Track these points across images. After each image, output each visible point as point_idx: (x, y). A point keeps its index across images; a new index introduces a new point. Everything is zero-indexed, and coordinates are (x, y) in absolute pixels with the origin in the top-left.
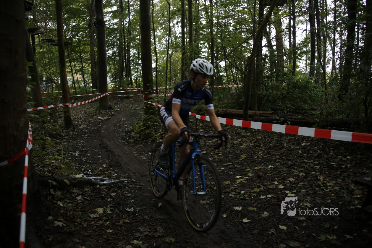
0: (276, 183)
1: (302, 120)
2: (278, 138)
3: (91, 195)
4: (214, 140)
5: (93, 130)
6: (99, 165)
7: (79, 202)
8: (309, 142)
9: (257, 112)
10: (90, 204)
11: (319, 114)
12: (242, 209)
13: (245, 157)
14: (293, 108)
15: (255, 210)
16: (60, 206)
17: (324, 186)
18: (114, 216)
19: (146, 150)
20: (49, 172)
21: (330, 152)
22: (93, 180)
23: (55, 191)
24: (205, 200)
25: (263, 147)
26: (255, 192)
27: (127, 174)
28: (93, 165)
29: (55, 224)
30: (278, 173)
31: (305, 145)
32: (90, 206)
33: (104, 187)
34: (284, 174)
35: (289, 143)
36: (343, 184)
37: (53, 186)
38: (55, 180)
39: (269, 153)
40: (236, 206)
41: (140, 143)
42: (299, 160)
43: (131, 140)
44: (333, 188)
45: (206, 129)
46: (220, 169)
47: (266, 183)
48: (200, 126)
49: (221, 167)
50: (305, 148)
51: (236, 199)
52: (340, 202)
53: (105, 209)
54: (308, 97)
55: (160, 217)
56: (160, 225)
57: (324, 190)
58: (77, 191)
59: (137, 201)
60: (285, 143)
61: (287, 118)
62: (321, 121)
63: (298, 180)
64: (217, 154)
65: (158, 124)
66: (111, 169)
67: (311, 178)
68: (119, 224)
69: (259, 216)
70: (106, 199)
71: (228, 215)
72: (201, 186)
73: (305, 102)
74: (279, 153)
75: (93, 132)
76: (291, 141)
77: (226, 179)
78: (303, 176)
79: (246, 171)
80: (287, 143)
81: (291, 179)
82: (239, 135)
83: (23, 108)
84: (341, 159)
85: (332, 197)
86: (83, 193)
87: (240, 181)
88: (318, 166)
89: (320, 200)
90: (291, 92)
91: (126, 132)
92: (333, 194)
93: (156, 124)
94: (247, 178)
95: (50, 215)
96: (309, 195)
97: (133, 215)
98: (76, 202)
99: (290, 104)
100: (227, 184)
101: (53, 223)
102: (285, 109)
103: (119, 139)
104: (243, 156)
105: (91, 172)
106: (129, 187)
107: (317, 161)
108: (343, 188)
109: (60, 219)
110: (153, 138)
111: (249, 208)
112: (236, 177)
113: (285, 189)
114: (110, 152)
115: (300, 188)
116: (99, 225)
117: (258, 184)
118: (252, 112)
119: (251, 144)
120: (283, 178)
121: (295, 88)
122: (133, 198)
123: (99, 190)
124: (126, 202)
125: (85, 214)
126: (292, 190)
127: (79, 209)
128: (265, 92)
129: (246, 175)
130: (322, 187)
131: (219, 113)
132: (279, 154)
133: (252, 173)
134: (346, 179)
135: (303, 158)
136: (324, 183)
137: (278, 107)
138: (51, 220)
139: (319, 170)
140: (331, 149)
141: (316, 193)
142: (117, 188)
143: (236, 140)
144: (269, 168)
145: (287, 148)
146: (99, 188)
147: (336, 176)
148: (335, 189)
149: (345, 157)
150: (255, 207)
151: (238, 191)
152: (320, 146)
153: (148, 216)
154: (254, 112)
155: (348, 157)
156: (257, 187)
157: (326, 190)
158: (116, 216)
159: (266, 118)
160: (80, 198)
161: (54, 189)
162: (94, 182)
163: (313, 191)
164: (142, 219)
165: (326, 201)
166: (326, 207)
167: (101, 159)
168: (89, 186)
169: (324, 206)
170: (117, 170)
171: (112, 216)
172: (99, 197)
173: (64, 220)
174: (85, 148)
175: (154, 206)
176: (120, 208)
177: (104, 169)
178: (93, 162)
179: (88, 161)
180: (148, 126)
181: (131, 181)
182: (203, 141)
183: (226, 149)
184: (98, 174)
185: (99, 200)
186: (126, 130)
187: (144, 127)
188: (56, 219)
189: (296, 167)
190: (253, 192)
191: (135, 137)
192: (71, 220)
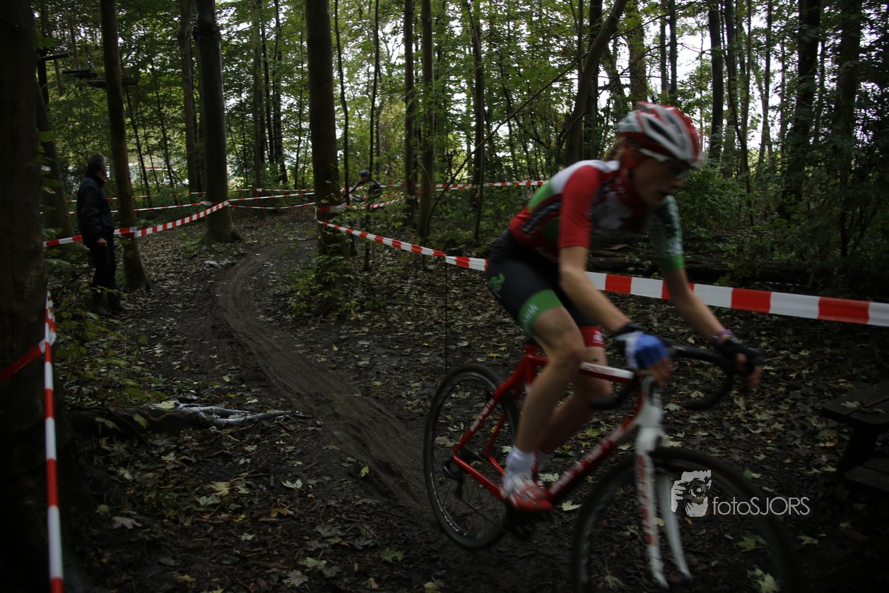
1: (694, 265)
2: (638, 307)
3: (198, 451)
4: (487, 315)
5: (194, 292)
6: (213, 377)
7: (169, 468)
10: (196, 473)
11: (734, 250)
15: (590, 482)
16: (126, 479)
17: (748, 423)
18: (256, 501)
20: (93, 395)
21: (761, 341)
22: (202, 414)
23: (110, 442)
26: (587, 439)
27: (282, 399)
28: (200, 377)
29: (114, 522)
32: (198, 479)
33: (229, 431)
35: (665, 319)
36: (792, 417)
37: (107, 432)
38: (110, 416)
41: (310, 322)
42: (689, 361)
43: (289, 316)
44: (769, 425)
45: (468, 288)
47: (613, 417)
48: (453, 281)
52: (786, 458)
53: (232, 485)
54: (707, 209)
55: (365, 500)
56: (367, 520)
57: (750, 432)
58: (165, 441)
59: (308, 463)
60: (655, 320)
62: (739, 267)
63: (687, 408)
64: (495, 348)
65: (352, 277)
66: (243, 386)
68: (268, 519)
70: (235, 460)
72: (459, 426)
73: (701, 221)
75: (194, 296)
76: (670, 314)
78: (698, 399)
80: (659, 321)
81: (672, 407)
84: (787, 358)
85: (768, 448)
86: (178, 446)
89: (739, 454)
91: (276, 296)
92: (769, 441)
93: (347, 276)
95: (102, 503)
96: (714, 443)
97: (300, 496)
98: (163, 467)
101: (111, 521)
103: (259, 314)
105: (195, 395)
106: (287, 431)
108: (793, 425)
109: (126, 511)
110: (340, 310)
114: (240, 345)
115: (693, 428)
116: (220, 524)
117: (596, 420)
122: (301, 456)
123: (217, 439)
124: (284, 467)
125: (186, 497)
126: (676, 432)
127: (171, 486)
130: (745, 423)
134: (799, 404)
136: (747, 415)
138: (106, 514)
140: (763, 333)
141: (731, 440)
142: (260, 434)
145: (660, 332)
146: (217, 434)
147: (777, 397)
148: (775, 430)
149: (795, 353)
152: (738, 327)
153: (338, 499)
155: (802, 353)
156: (594, 426)
157: (754, 430)
158: (259, 501)
159: (608, 259)
160: (173, 459)
161: (107, 438)
162: (204, 419)
163: (724, 435)
164: (323, 507)
165: (755, 457)
166: (754, 472)
167: (218, 364)
168: (193, 430)
169: (750, 470)
170: (258, 390)
171: (251, 501)
172: (217, 455)
173: (136, 513)
174: (177, 336)
175: (350, 475)
176: (269, 482)
177: (226, 387)
178: (198, 369)
179: (186, 369)
180: (327, 281)
181: (294, 416)
182: (461, 317)
183: (515, 335)
184: (213, 398)
185: (218, 461)
186: (274, 291)
187: (319, 285)
188: (117, 512)
189: (681, 377)
190: (583, 438)
191: (297, 307)
192: (153, 512)
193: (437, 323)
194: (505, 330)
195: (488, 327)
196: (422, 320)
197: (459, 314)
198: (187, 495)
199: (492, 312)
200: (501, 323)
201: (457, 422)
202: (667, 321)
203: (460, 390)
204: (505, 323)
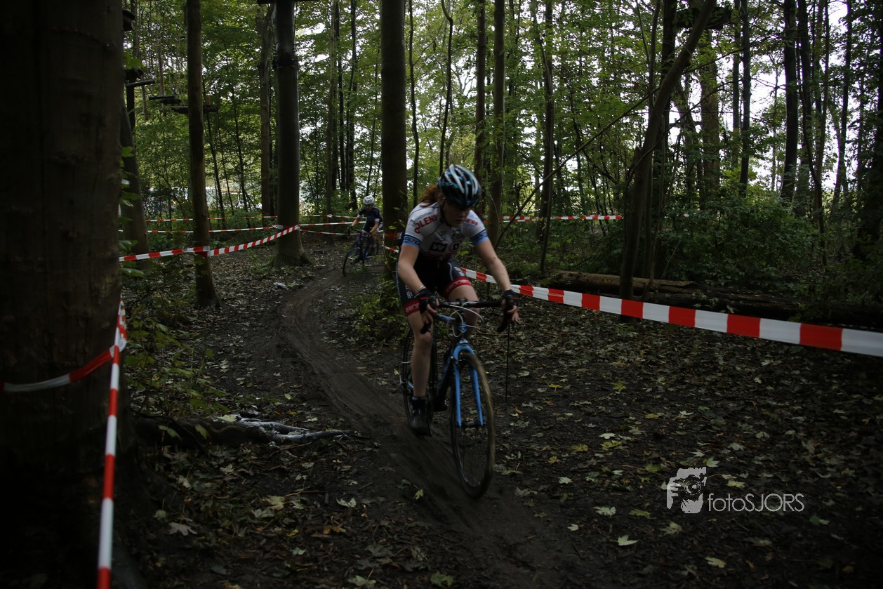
0: (699, 454)
1: (763, 304)
2: (703, 345)
3: (255, 465)
4: (550, 346)
5: (261, 312)
6: (275, 394)
7: (227, 479)
8: (780, 358)
9: (654, 281)
10: (253, 486)
11: (805, 290)
12: (617, 513)
13: (624, 387)
14: (740, 273)
15: (649, 518)
16: (184, 487)
17: (816, 467)
18: (311, 516)
19: (386, 363)
20: (159, 405)
21: (832, 384)
22: (262, 428)
23: (172, 451)
24: (526, 487)
25: (667, 366)
26: (647, 474)
27: (341, 419)
28: (262, 393)
29: (170, 528)
30: (703, 429)
31: (769, 365)
32: (254, 492)
33: (287, 447)
34: (719, 432)
35: (731, 358)
36: (864, 463)
37: (169, 440)
39: (681, 382)
40: (601, 505)
41: (373, 346)
42: (756, 401)
43: (352, 339)
44: (839, 470)
45: (531, 319)
46: (564, 416)
47: (674, 453)
49: (565, 410)
50: (771, 372)
51: (602, 489)
52: (858, 506)
53: (287, 500)
54: (778, 248)
55: (418, 523)
56: (419, 542)
57: (818, 476)
58: (224, 453)
59: (363, 483)
60: (721, 358)
61: (727, 297)
62: (810, 308)
63: (752, 449)
64: (556, 380)
66: (304, 404)
67: (785, 444)
68: (320, 536)
69: (657, 532)
70: (292, 476)
71: (581, 526)
72: (517, 455)
73: (770, 260)
74: (706, 381)
75: (262, 316)
76: (737, 353)
77: (576, 438)
78: (764, 440)
79: (626, 423)
80: (725, 360)
81: (736, 446)
82: (610, 335)
83: (109, 253)
84: (859, 403)
85: (837, 494)
86: (237, 459)
87: (610, 445)
88: (801, 415)
90: (737, 236)
91: (341, 319)
92: (839, 487)
94: (629, 438)
95: (160, 508)
96: (780, 486)
97: (353, 515)
98: (221, 478)
99: (734, 265)
100: (580, 452)
101: (167, 527)
102: (720, 277)
103: (323, 335)
104: (619, 387)
105: (257, 411)
106: (344, 450)
107: (798, 404)
108: (865, 472)
109: (183, 518)
110: (403, 335)
111: (633, 513)
112: (602, 436)
113: (722, 468)
114: (303, 364)
115: (757, 469)
116: (273, 537)
117: (656, 455)
118: (641, 282)
119: (638, 359)
120: (716, 443)
121: (746, 226)
122: (355, 477)
123: (275, 454)
124: (339, 486)
125: (241, 508)
126: (739, 472)
127: (228, 496)
128: (673, 235)
129: (626, 431)
130: (813, 467)
131: (562, 280)
132: (706, 383)
133: (640, 427)
134: (872, 450)
135: (766, 395)
136: (815, 459)
137: (705, 271)
138: (163, 519)
139: (804, 426)
140: (835, 376)
141: (798, 483)
142: (317, 451)
143: (601, 348)
144: (682, 417)
145: (725, 371)
146: (275, 449)
147: (848, 442)
148: (846, 476)
149: (869, 398)
150: (647, 509)
151: (605, 469)
152: (807, 368)
153: (391, 520)
154: (647, 281)
155: (877, 398)
156: (654, 462)
157: (823, 474)
158: (313, 517)
159: (674, 295)
160: (231, 471)
161: (169, 446)
162: (264, 434)
163: (790, 478)
164: (375, 527)
165: (823, 502)
166: (822, 519)
167: (281, 382)
168: (253, 444)
169: (817, 515)
170: (318, 409)
171: (305, 517)
172: (275, 470)
173: (191, 521)
174: (243, 353)
175: (404, 497)
176: (324, 499)
177: (287, 405)
178: (261, 386)
179: (250, 385)
180: (392, 306)
181: (351, 436)
182: (523, 347)
183: (577, 368)
184: (274, 415)
185: (275, 476)
186: (339, 314)
187: (384, 310)
188: (173, 518)
189: (747, 417)
190: (642, 473)
191: (361, 331)
192: (208, 521)
193: (498, 352)
194: (567, 362)
195: (550, 358)
196: (484, 348)
197: (521, 344)
198: (243, 506)
199: (555, 344)
200: (563, 355)
201: (514, 451)
202: (733, 360)
203: (519, 419)
204: (567, 355)
